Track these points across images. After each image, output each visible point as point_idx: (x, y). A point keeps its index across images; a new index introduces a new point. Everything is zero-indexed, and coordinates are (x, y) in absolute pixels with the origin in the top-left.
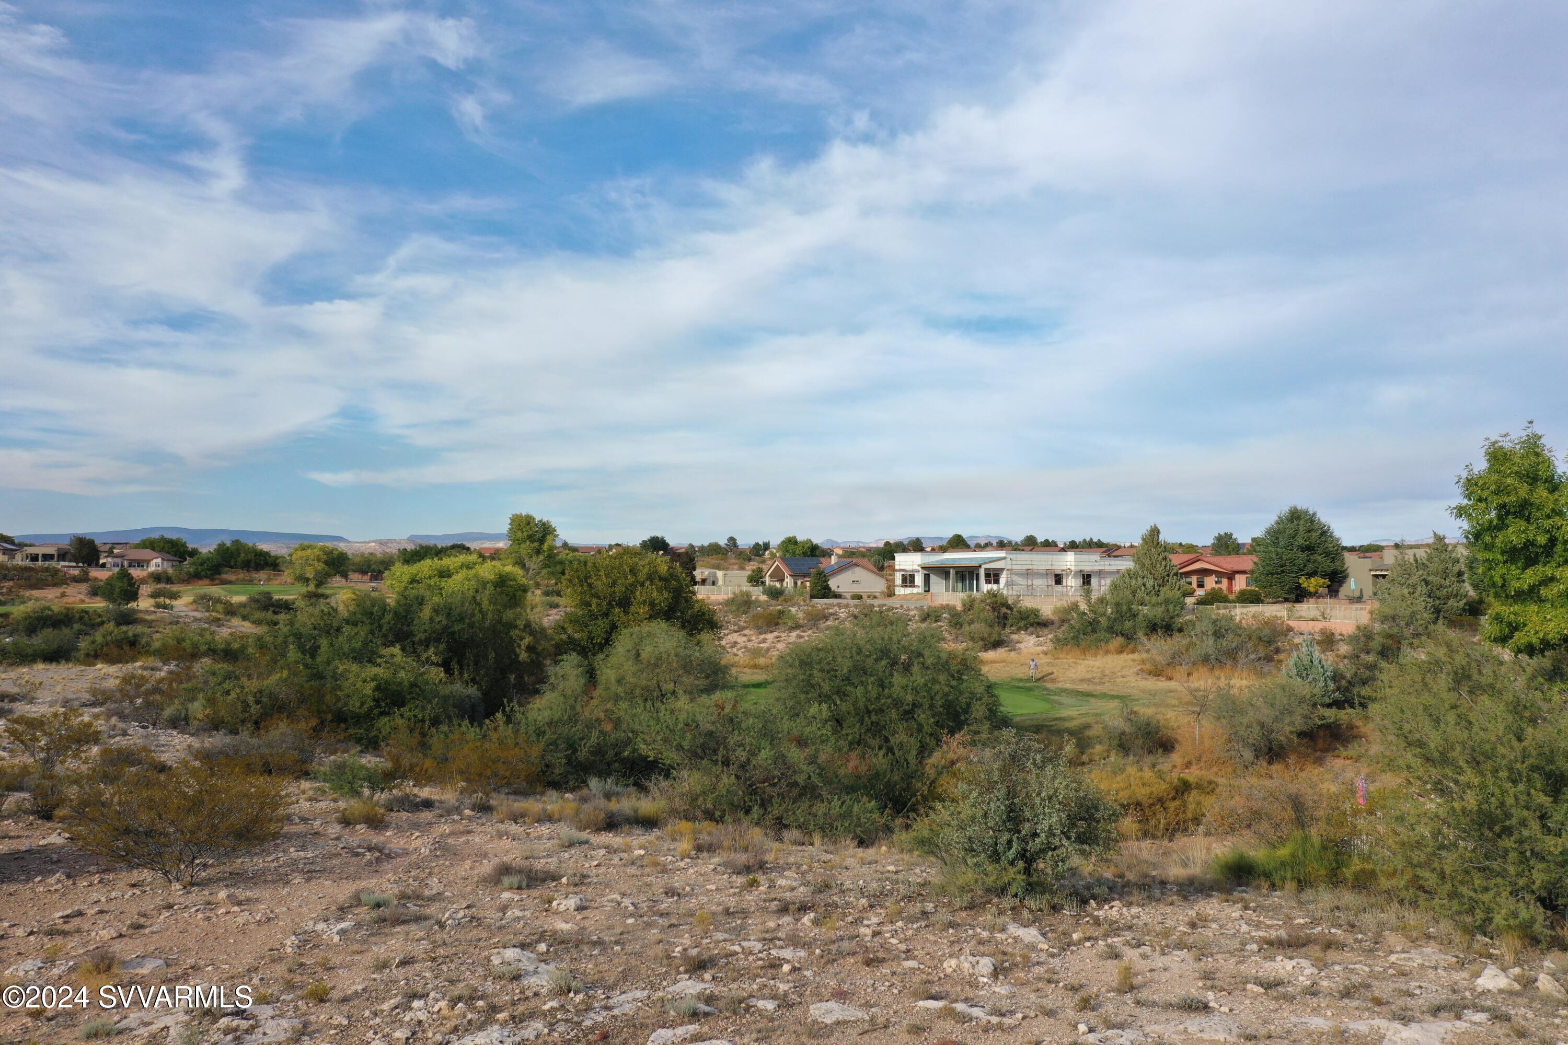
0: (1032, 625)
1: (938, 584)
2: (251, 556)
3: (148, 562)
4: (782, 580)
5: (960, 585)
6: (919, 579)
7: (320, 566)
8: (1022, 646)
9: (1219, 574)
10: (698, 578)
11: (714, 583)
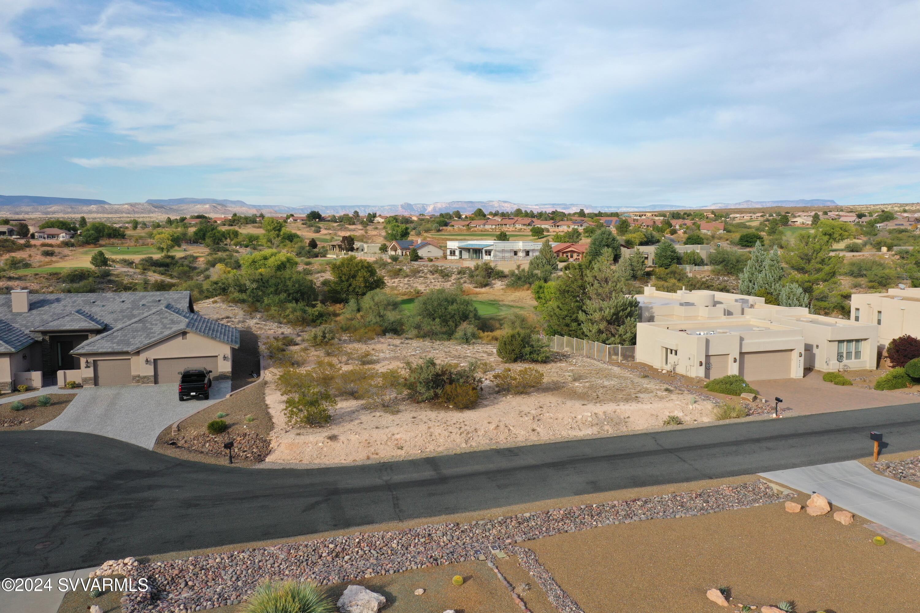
0: (500, 277)
1: (465, 255)
2: (111, 231)
3: (58, 235)
4: (396, 251)
5: (475, 255)
6: (457, 253)
7: (170, 242)
8: (494, 286)
9: (579, 253)
10: (355, 248)
11: (362, 250)
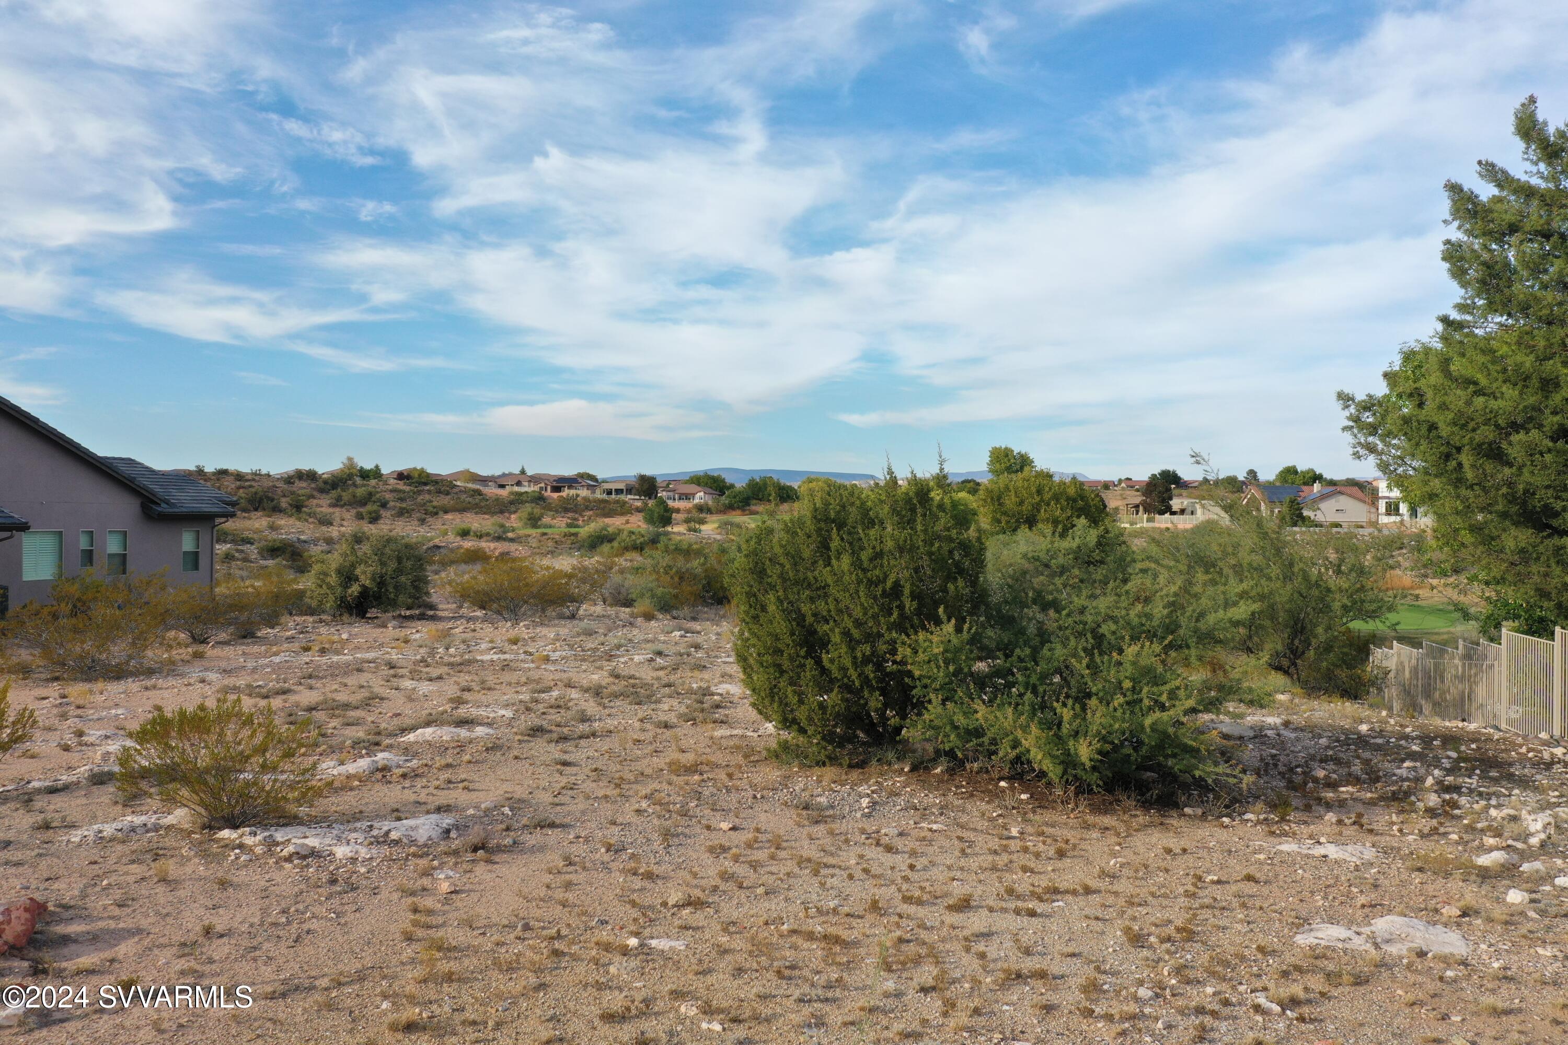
3: (693, 495)
4: (1258, 509)
6: (1404, 508)
10: (1175, 508)
11: (1192, 513)
